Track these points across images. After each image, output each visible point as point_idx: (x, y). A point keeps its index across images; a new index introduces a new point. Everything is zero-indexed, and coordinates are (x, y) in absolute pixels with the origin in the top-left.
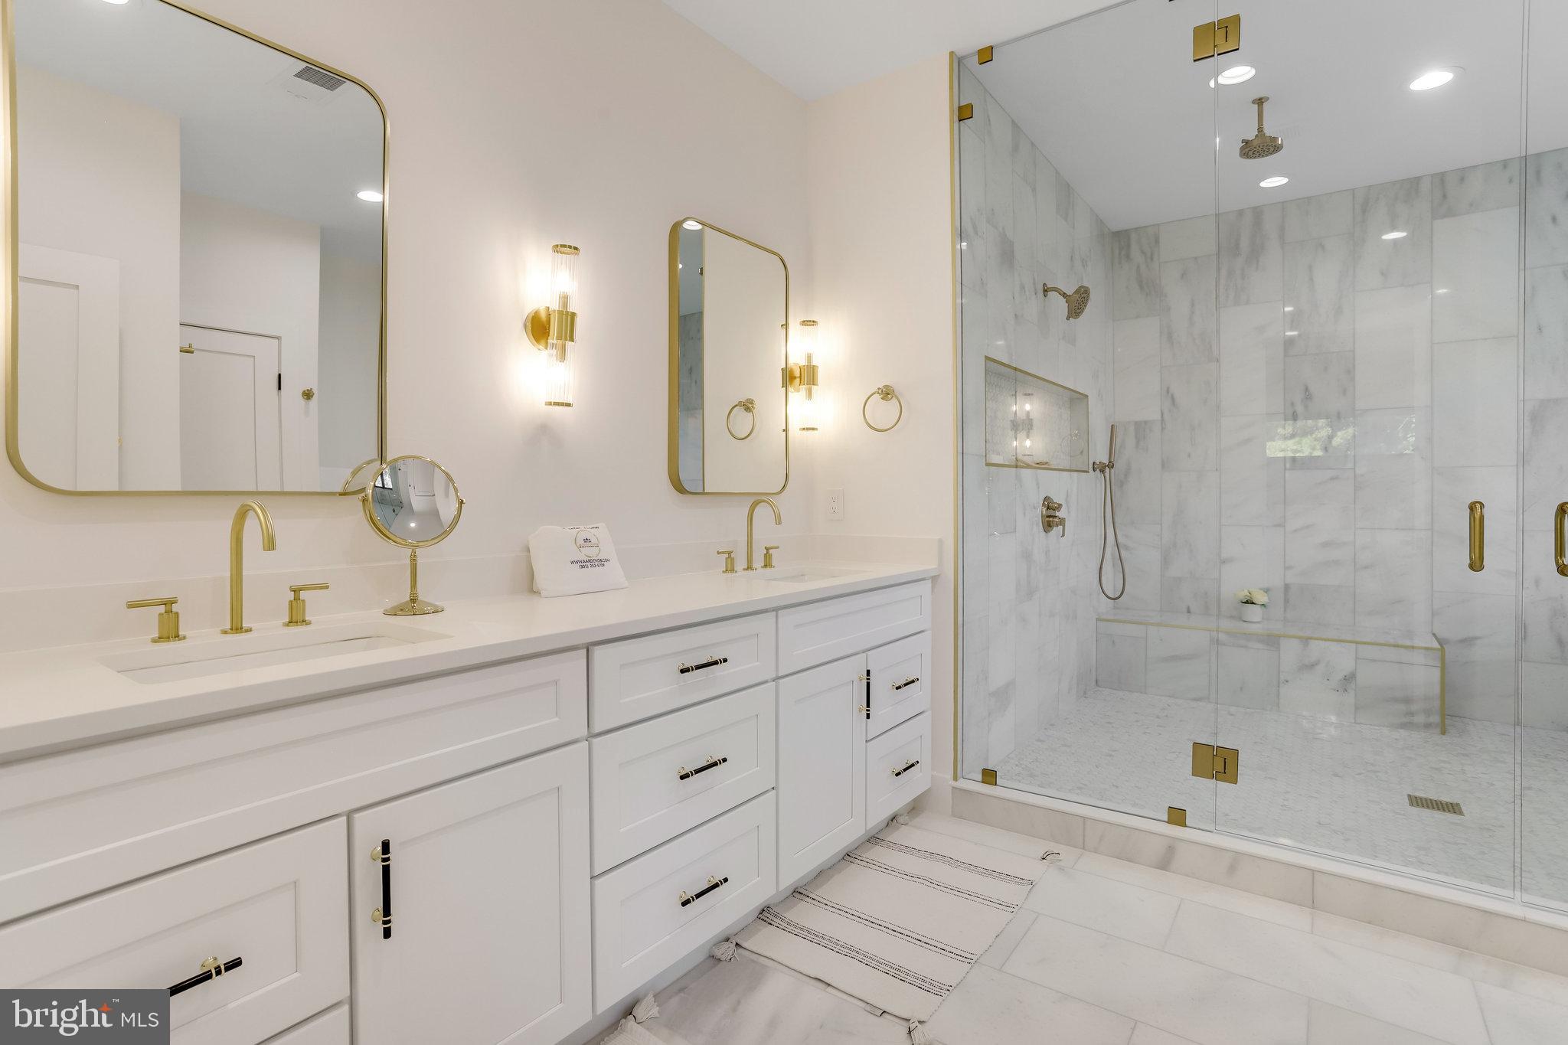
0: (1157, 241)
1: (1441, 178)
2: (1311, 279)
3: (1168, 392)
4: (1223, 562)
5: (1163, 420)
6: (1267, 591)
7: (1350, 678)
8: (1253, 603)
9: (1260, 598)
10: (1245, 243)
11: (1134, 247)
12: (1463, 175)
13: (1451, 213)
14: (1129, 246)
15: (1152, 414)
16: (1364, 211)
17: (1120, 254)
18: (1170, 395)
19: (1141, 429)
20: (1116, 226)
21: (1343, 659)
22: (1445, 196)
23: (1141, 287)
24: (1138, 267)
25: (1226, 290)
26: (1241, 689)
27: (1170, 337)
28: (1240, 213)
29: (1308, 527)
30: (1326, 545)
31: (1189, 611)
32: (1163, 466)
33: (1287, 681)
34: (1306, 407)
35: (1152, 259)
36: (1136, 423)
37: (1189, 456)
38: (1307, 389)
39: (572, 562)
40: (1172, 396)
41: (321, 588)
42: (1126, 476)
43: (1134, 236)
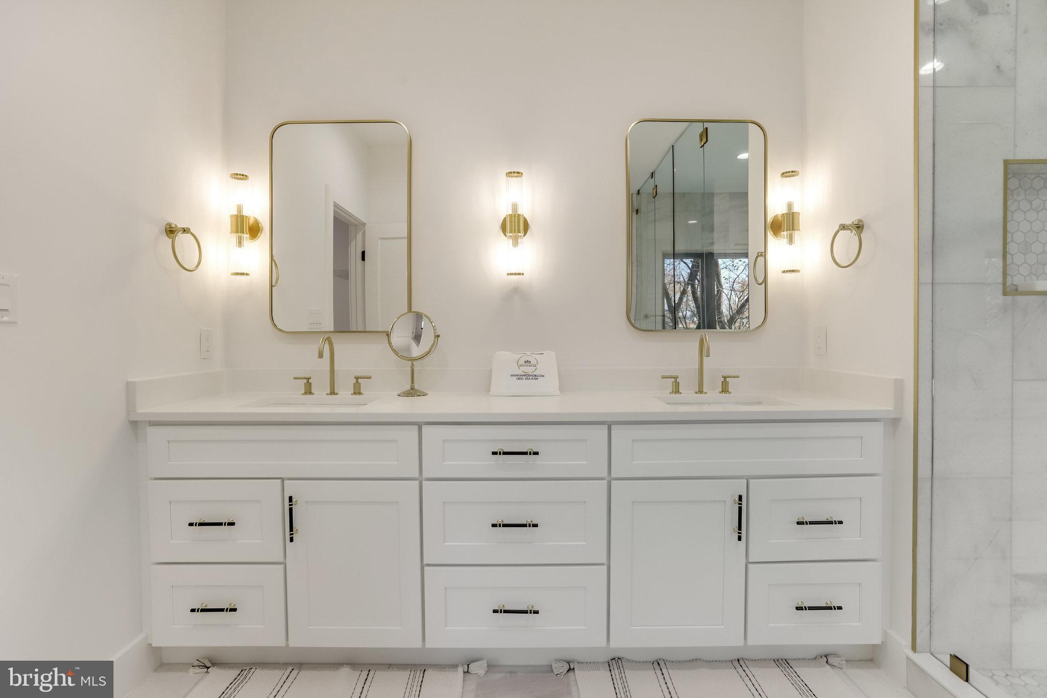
39: (512, 376)
41: (367, 378)
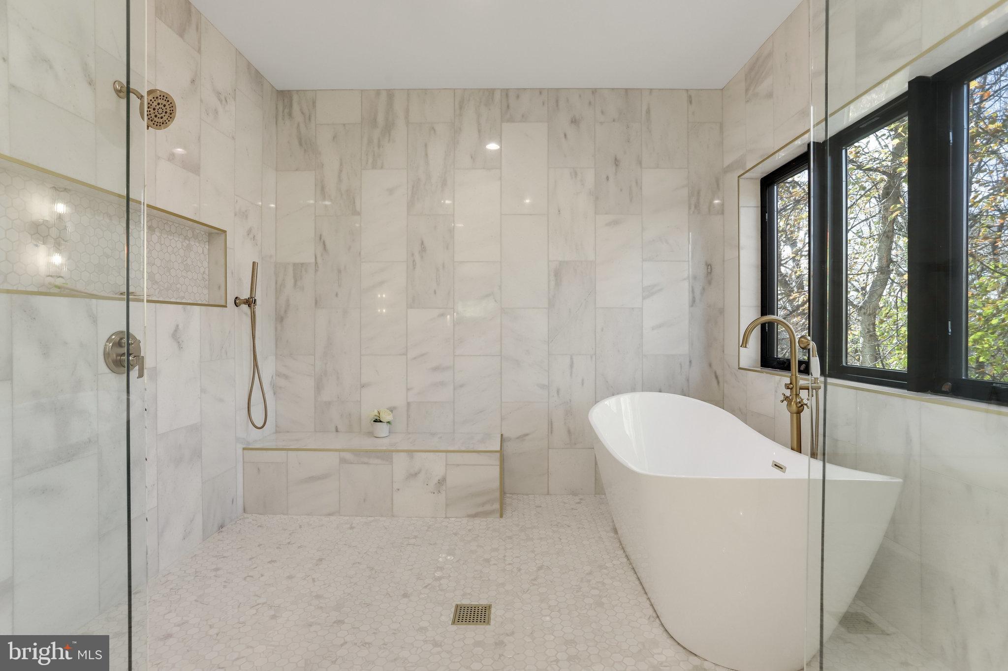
0: (314, 103)
1: (506, 92)
2: (426, 155)
3: (320, 239)
4: (363, 386)
5: (316, 263)
6: (392, 410)
7: (442, 482)
8: (381, 422)
9: (386, 417)
10: (381, 118)
11: (296, 107)
12: (519, 93)
13: (511, 120)
14: (291, 106)
15: (307, 256)
16: (461, 108)
17: (283, 111)
18: (322, 240)
19: (299, 268)
20: (280, 87)
21: (436, 466)
22: (508, 106)
23: (301, 144)
24: (298, 125)
25: (367, 155)
26: (365, 500)
27: (323, 188)
28: (378, 92)
29: (423, 355)
30: (436, 369)
31: (337, 431)
32: (316, 303)
33: (398, 490)
34: (422, 257)
35: (310, 119)
36: (295, 265)
37: (337, 295)
38: (422, 243)
40: (324, 242)
42: (286, 312)
43: (295, 98)
